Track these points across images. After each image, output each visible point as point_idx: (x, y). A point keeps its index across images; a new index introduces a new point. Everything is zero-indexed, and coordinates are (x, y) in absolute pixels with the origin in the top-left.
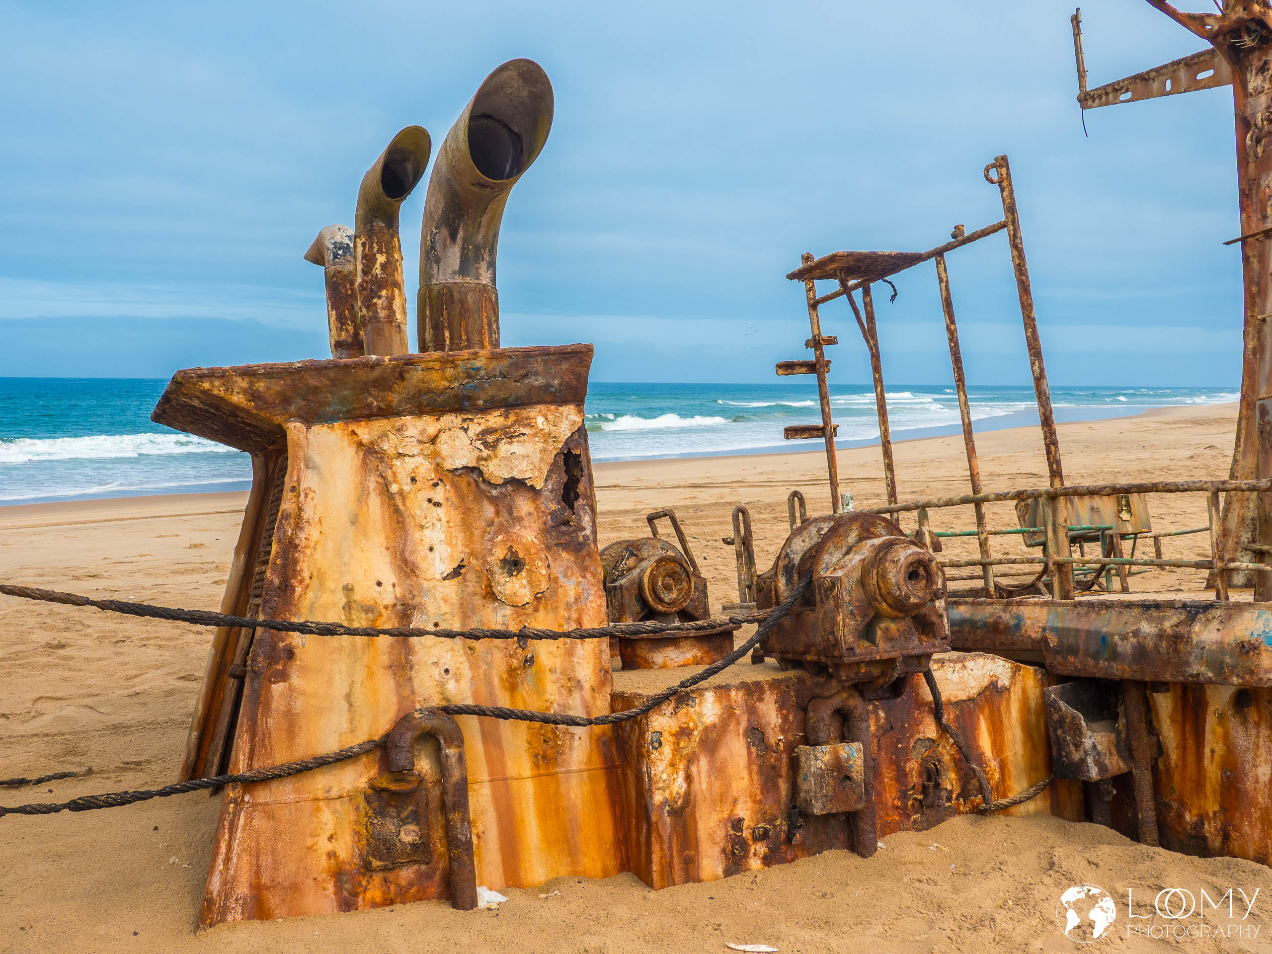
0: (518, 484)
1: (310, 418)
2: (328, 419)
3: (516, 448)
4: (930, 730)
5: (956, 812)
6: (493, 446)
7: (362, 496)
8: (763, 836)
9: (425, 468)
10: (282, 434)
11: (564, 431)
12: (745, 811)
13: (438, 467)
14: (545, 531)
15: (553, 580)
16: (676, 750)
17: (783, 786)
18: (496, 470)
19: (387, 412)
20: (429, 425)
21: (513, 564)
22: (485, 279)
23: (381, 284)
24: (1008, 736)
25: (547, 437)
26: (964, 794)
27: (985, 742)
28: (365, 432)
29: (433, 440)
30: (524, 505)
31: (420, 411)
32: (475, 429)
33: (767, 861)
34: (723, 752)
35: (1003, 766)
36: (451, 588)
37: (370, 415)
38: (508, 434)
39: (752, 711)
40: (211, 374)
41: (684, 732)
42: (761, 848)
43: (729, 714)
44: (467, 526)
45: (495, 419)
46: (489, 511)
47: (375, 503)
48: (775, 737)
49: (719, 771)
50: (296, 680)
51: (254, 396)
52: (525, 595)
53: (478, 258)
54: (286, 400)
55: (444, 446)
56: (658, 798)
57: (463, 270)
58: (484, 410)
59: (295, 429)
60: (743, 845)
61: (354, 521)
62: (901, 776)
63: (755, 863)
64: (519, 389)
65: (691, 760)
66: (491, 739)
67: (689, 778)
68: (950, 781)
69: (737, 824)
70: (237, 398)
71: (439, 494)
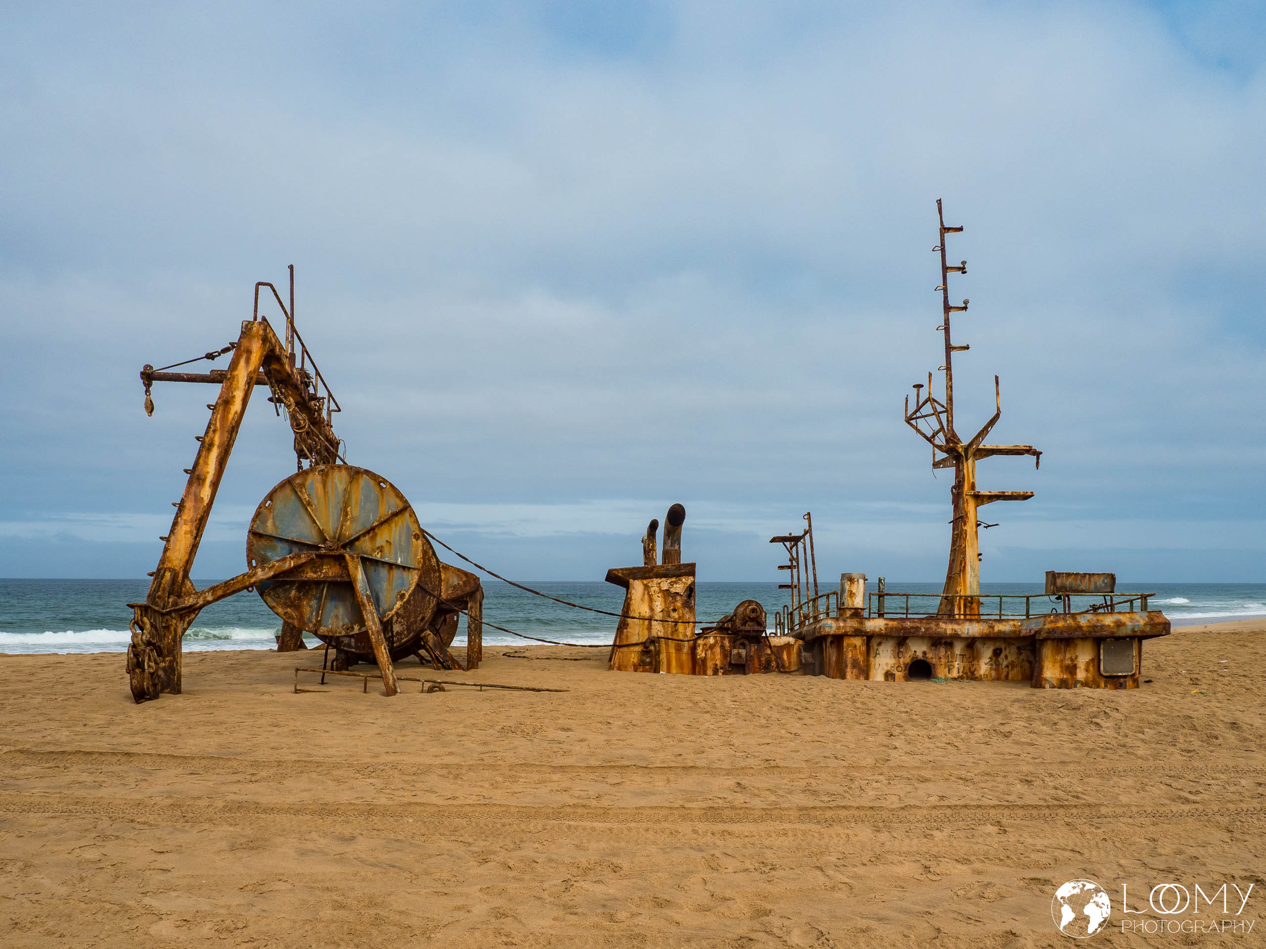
0: (677, 593)
1: (634, 579)
2: (638, 579)
3: (677, 586)
4: (769, 652)
5: (774, 671)
6: (673, 585)
7: (644, 595)
8: (722, 668)
9: (657, 589)
10: (628, 582)
11: (689, 582)
12: (718, 662)
13: (660, 590)
14: (682, 604)
15: (683, 614)
16: (703, 648)
17: (728, 659)
18: (673, 590)
19: (650, 578)
20: (659, 580)
21: (674, 610)
22: (677, 547)
23: (650, 550)
24: (792, 656)
25: (685, 583)
26: (777, 667)
27: (785, 657)
28: (645, 582)
29: (659, 584)
30: (678, 598)
31: (657, 578)
32: (669, 581)
33: (723, 674)
34: (714, 650)
35: (790, 663)
36: (661, 614)
37: (646, 578)
38: (676, 582)
39: (722, 642)
40: (615, 570)
41: (705, 644)
42: (722, 671)
43: (716, 642)
44: (665, 602)
45: (674, 579)
46: (671, 599)
47: (646, 596)
48: (727, 648)
49: (713, 653)
50: (629, 630)
51: (623, 574)
52: (677, 617)
53: (675, 543)
54: (629, 575)
55: (662, 585)
56: (698, 657)
57: (671, 546)
58: (672, 577)
59: (631, 581)
60: (718, 670)
61: (642, 600)
62: (760, 661)
63: (720, 674)
64: (678, 572)
65: (707, 650)
66: (667, 644)
67: (706, 654)
68: (774, 664)
69: (716, 665)
70: (620, 574)
71: (660, 595)
